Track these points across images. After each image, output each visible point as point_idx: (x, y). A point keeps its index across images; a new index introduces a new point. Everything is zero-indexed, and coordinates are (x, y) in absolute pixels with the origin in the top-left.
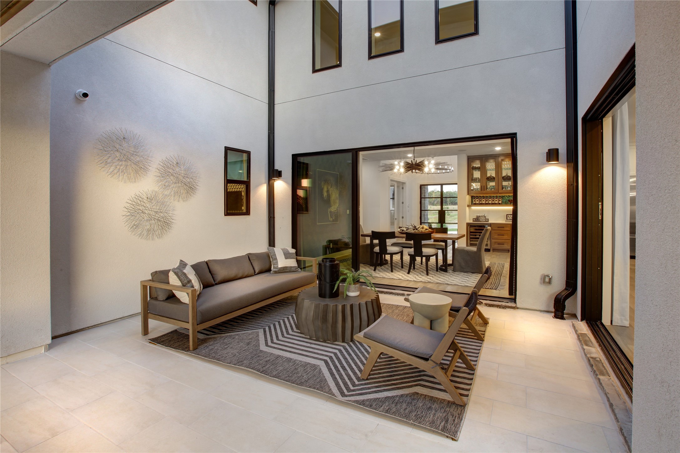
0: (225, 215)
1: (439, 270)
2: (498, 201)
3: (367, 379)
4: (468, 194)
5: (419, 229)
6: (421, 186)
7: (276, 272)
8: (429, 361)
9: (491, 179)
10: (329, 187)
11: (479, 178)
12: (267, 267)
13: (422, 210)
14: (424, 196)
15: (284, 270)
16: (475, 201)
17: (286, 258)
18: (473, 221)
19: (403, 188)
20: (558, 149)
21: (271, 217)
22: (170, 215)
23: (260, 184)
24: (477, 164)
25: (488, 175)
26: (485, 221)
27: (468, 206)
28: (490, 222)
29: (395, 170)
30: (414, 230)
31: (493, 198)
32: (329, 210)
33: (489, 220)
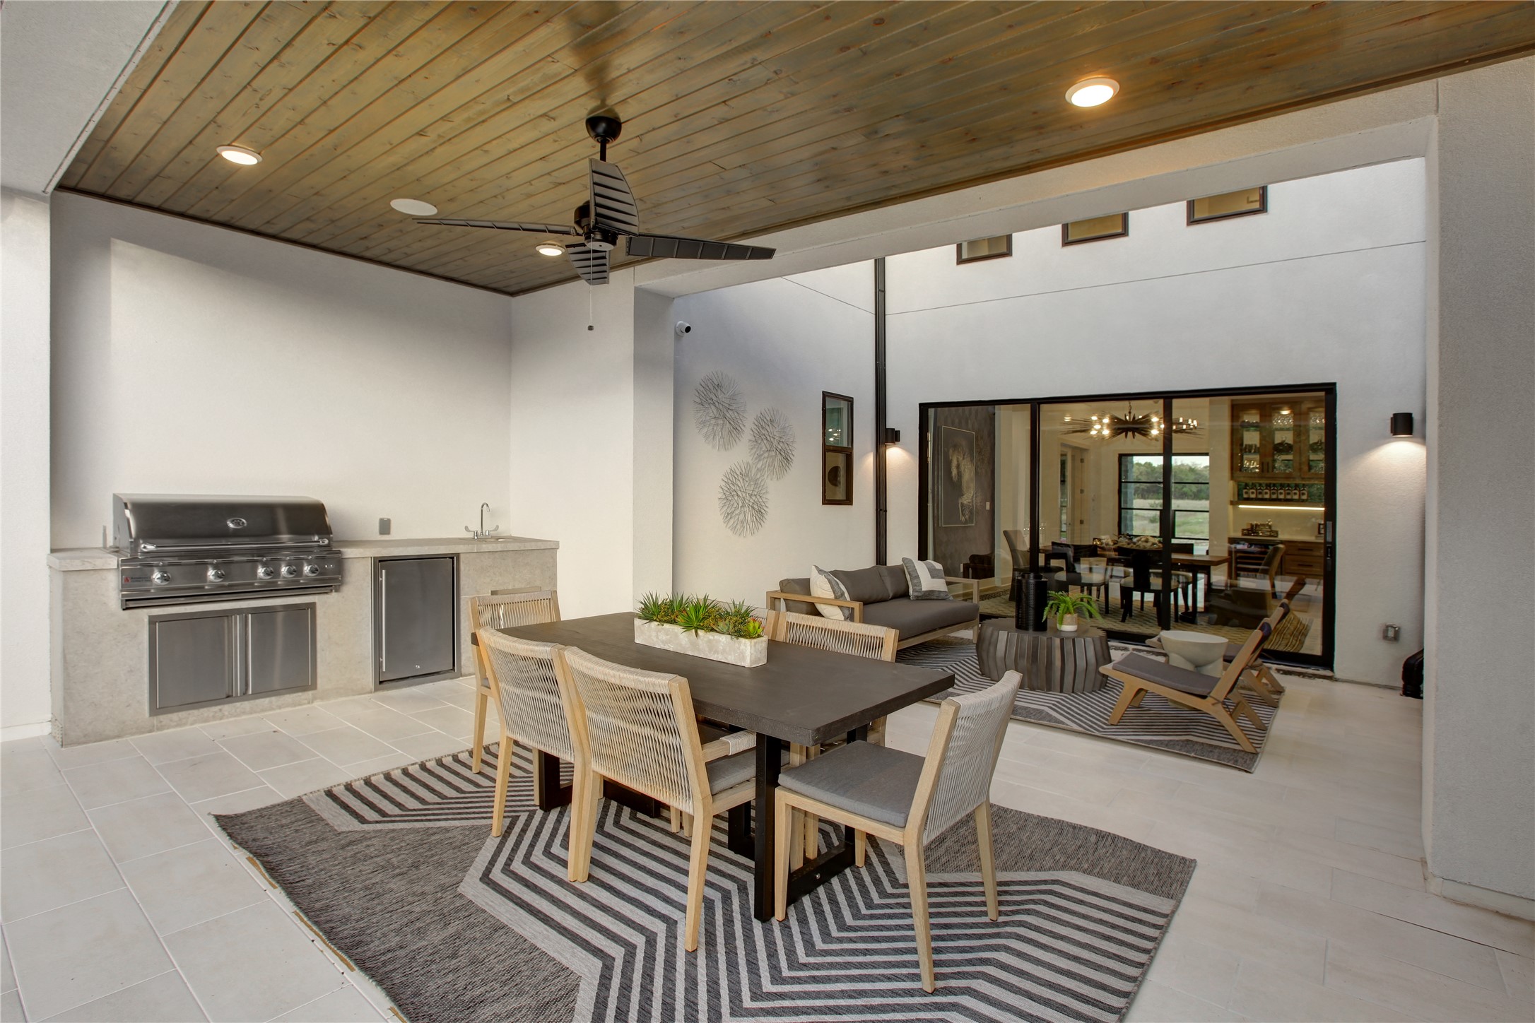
0: (823, 504)
1: (1179, 621)
2: (1300, 495)
3: (1117, 725)
4: (1232, 478)
5: (1140, 542)
6: (1121, 456)
7: (918, 599)
8: (1208, 699)
9: (1283, 448)
10: (961, 459)
11: (1256, 446)
12: (903, 589)
13: (1122, 510)
14: (1126, 478)
15: (929, 596)
16: (1246, 493)
17: (933, 577)
18: (1243, 534)
19: (1082, 461)
20: (1410, 414)
21: (881, 510)
22: (764, 500)
23: (865, 454)
24: (1252, 417)
25: (1277, 441)
26: (1270, 536)
27: (1232, 503)
28: (1282, 537)
29: (1093, 433)
30: (1129, 544)
31: (1288, 489)
32: (960, 501)
33: (1279, 533)
